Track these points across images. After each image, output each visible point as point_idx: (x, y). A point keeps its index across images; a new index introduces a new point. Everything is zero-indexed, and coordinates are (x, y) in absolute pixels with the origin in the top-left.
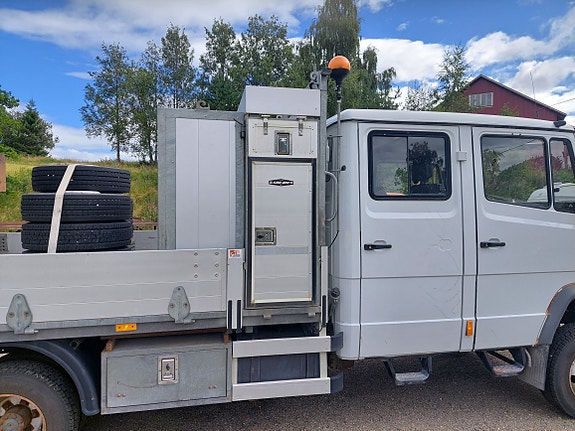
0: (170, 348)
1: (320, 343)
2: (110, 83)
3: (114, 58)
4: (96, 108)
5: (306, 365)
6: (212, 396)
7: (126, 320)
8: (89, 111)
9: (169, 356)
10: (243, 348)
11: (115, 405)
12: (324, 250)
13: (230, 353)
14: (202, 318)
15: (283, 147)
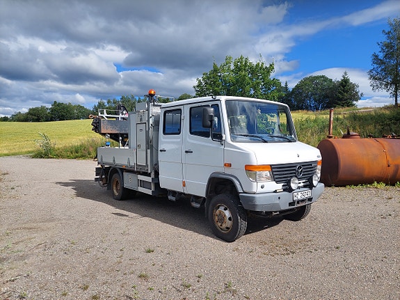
1: (150, 179)
8: (374, 71)
11: (125, 185)
12: (149, 151)
13: (137, 177)
14: (132, 166)
15: (141, 120)
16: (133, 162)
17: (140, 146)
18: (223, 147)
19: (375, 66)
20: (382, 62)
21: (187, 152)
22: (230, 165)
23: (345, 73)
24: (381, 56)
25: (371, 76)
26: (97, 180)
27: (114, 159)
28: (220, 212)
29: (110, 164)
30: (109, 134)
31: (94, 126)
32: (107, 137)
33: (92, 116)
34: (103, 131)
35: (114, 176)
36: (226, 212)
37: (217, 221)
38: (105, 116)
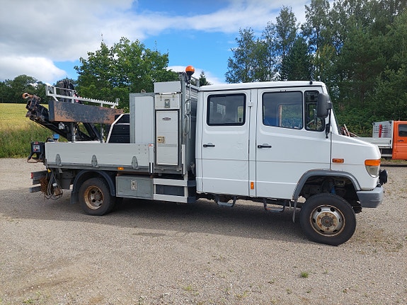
0: (134, 178)
2: (242, 55)
3: (247, 38)
4: (234, 72)
7: (120, 166)
8: (229, 74)
9: (134, 180)
10: (157, 181)
11: (119, 194)
12: (183, 146)
13: (152, 182)
14: (141, 168)
15: (167, 105)
16: (144, 161)
17: (163, 140)
18: (328, 140)
19: (230, 69)
20: (236, 67)
21: (260, 147)
22: (341, 161)
23: (203, 73)
24: (235, 60)
25: (228, 78)
26: (34, 190)
27: (94, 159)
28: (326, 213)
29: (82, 165)
30: (63, 122)
31: (30, 110)
32: (61, 127)
33: (27, 95)
34: (57, 118)
35: (87, 182)
36: (335, 213)
37: (321, 225)
38: (55, 95)
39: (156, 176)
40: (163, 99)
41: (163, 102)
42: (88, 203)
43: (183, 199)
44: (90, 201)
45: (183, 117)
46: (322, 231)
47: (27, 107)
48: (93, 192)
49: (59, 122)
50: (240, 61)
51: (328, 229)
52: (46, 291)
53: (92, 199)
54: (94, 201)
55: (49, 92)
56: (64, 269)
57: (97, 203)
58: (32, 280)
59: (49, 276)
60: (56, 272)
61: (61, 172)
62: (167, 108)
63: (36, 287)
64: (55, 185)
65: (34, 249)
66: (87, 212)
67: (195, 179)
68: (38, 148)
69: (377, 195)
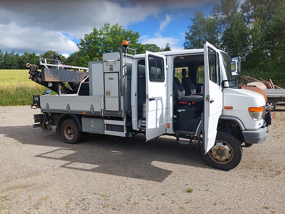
0: (92, 119)
1: (123, 123)
4: (190, 42)
5: (120, 128)
6: (100, 132)
7: (84, 111)
8: (186, 44)
9: (92, 121)
10: (107, 122)
11: (84, 130)
12: (122, 98)
13: (103, 122)
14: (96, 112)
15: (111, 69)
16: (98, 108)
17: (109, 93)
19: (187, 40)
20: (191, 38)
22: (231, 108)
24: (190, 34)
26: (35, 126)
27: (68, 107)
28: (219, 147)
29: (61, 110)
30: (51, 82)
31: (31, 74)
32: (50, 85)
33: (28, 65)
34: (47, 79)
35: (65, 122)
36: (226, 147)
37: (216, 155)
38: (45, 64)
39: (106, 118)
40: (109, 65)
41: (109, 67)
42: (66, 136)
43: (123, 134)
44: (67, 134)
45: (122, 77)
46: (217, 160)
47: (29, 73)
48: (70, 128)
49: (49, 82)
50: (194, 34)
51: (221, 158)
52: (17, 191)
53: (69, 133)
54: (70, 134)
55: (41, 62)
56: (34, 178)
57: (72, 136)
58: (12, 183)
59: (23, 182)
60: (29, 179)
61: (50, 115)
62: (111, 71)
63: (12, 188)
64: (47, 123)
65: (23, 164)
66: (66, 141)
67: (131, 121)
68: (37, 99)
69: (257, 134)
